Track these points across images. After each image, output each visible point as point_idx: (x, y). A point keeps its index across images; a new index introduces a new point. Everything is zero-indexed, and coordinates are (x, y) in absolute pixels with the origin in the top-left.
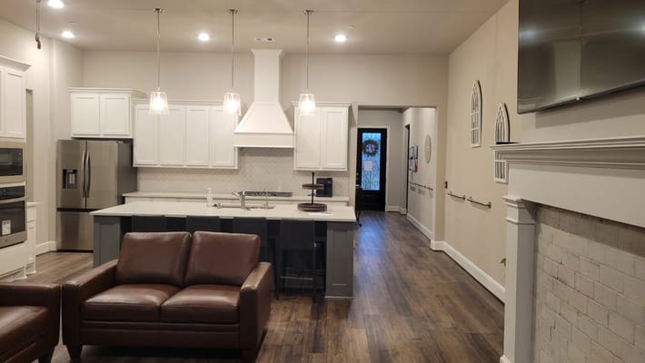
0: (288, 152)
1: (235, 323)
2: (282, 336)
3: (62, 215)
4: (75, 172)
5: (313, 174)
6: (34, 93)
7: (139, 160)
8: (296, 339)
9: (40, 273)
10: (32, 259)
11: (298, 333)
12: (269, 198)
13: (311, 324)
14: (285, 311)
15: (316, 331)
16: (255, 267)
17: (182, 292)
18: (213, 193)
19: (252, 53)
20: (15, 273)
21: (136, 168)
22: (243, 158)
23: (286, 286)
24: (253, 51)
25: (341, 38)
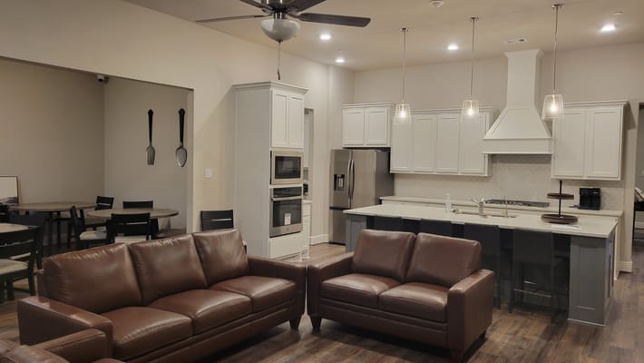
0: (546, 159)
1: (443, 323)
2: (501, 348)
3: (334, 214)
4: (343, 176)
5: (561, 182)
6: (315, 111)
7: (395, 168)
8: (515, 354)
9: (313, 258)
10: (306, 246)
11: (521, 348)
12: (509, 206)
13: (538, 343)
14: (514, 326)
15: (542, 350)
16: (475, 272)
17: (403, 286)
18: (452, 199)
19: (505, 57)
20: (294, 257)
21: (393, 174)
22: (494, 165)
23: (525, 301)
24: (508, 55)
25: (609, 28)
